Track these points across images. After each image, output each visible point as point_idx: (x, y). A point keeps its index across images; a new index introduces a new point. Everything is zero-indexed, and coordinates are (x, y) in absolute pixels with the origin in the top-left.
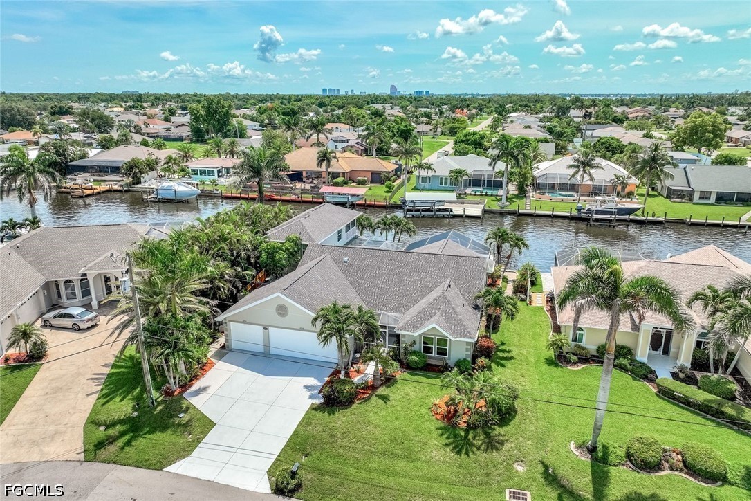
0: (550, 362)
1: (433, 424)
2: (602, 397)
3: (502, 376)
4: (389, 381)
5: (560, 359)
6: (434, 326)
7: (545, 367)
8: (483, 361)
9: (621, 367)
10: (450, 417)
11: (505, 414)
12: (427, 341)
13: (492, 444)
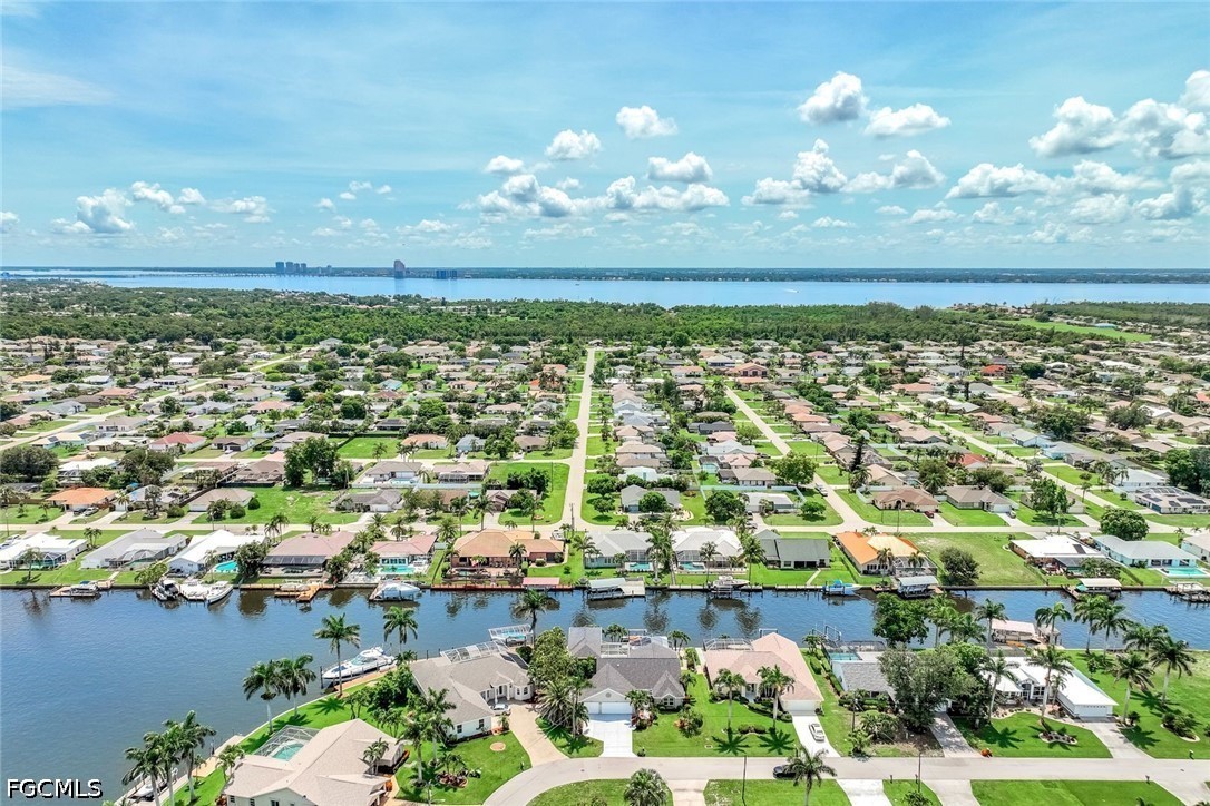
0: (710, 701)
1: (677, 730)
2: (730, 712)
3: (695, 709)
4: (656, 718)
5: (714, 699)
6: (668, 694)
7: (709, 704)
8: (687, 705)
9: (736, 700)
10: (682, 727)
11: (700, 723)
12: (665, 699)
13: (698, 733)
